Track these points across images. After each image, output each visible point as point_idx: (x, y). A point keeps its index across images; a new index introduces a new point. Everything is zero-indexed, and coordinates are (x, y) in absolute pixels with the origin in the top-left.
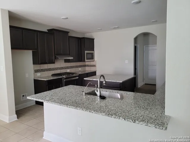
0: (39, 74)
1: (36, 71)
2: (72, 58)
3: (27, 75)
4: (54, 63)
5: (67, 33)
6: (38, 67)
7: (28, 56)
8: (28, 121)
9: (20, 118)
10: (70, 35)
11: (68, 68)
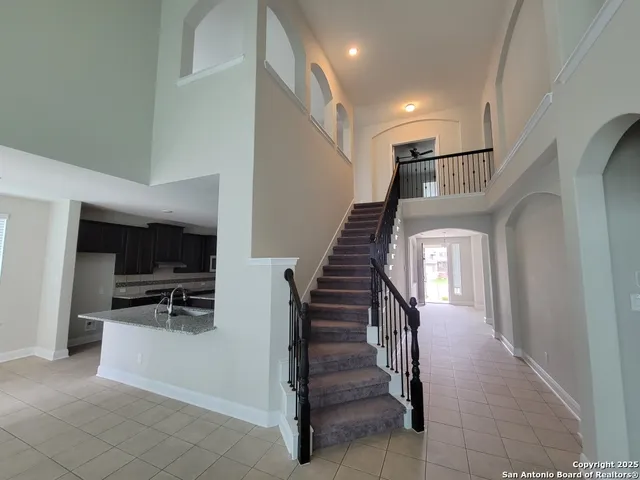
0: (123, 290)
1: (118, 285)
2: (185, 266)
3: (101, 291)
4: (152, 273)
5: (181, 228)
6: (122, 279)
7: (107, 264)
8: (82, 359)
9: (75, 356)
10: (185, 231)
11: (179, 281)
